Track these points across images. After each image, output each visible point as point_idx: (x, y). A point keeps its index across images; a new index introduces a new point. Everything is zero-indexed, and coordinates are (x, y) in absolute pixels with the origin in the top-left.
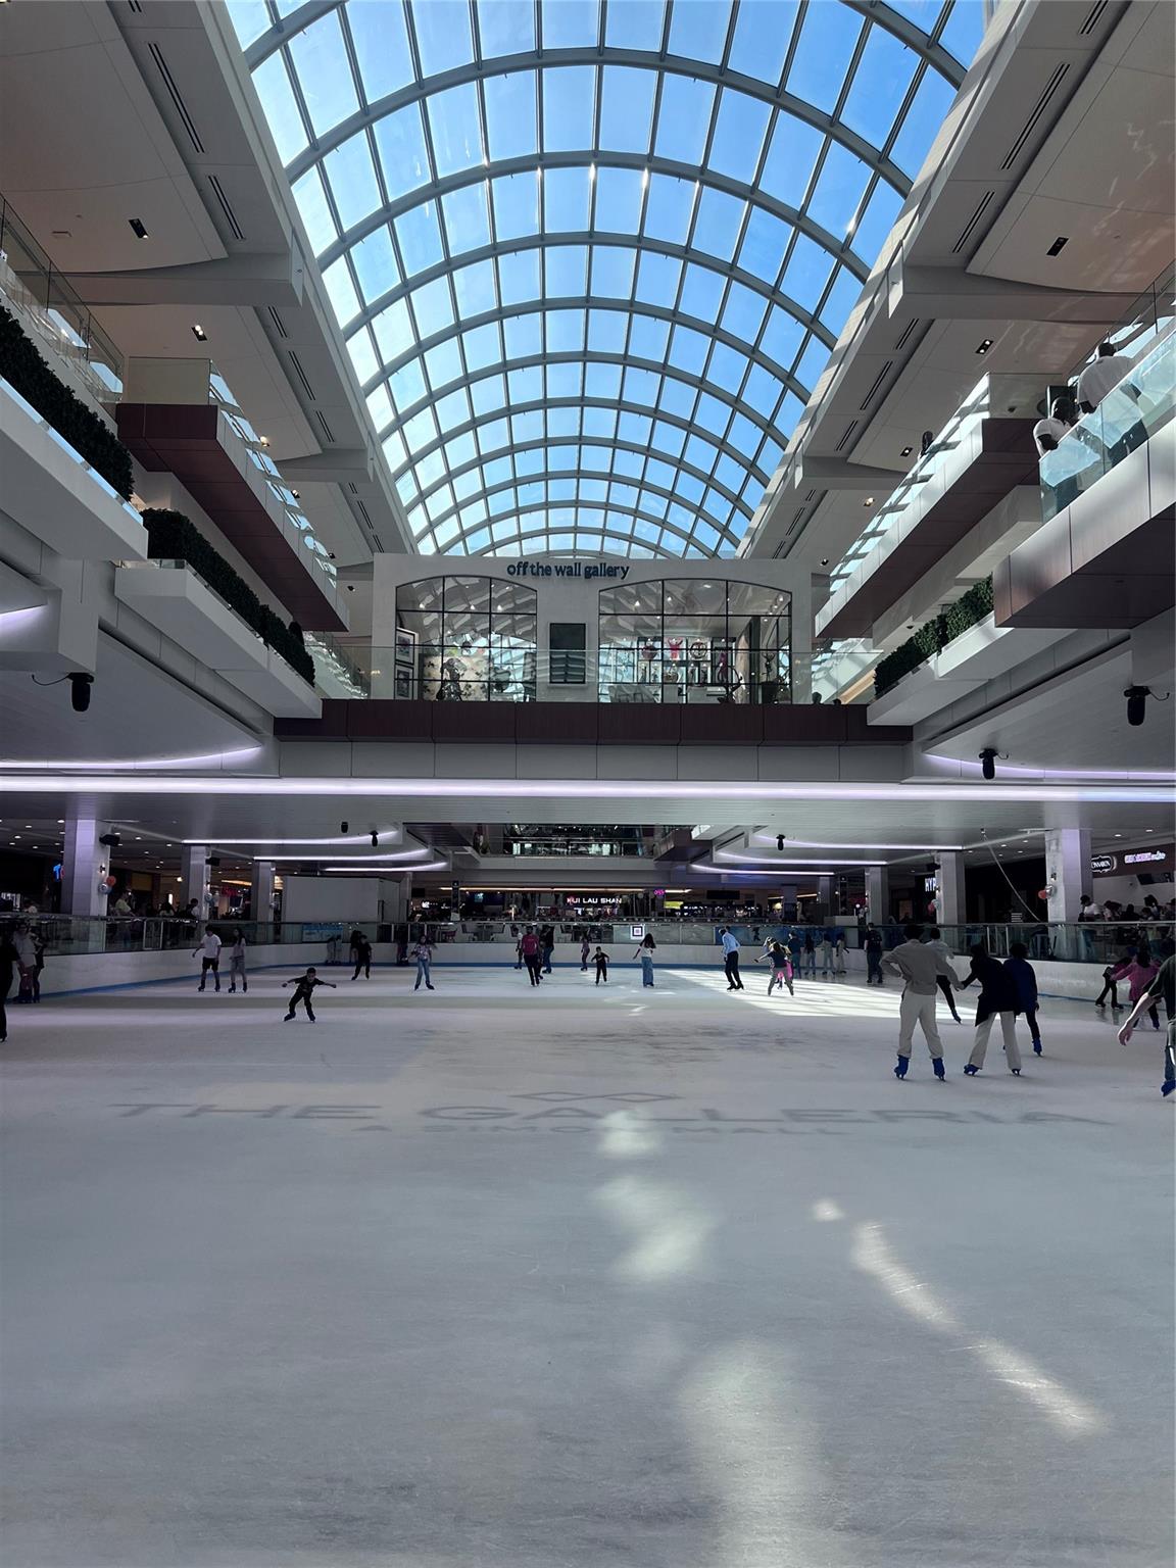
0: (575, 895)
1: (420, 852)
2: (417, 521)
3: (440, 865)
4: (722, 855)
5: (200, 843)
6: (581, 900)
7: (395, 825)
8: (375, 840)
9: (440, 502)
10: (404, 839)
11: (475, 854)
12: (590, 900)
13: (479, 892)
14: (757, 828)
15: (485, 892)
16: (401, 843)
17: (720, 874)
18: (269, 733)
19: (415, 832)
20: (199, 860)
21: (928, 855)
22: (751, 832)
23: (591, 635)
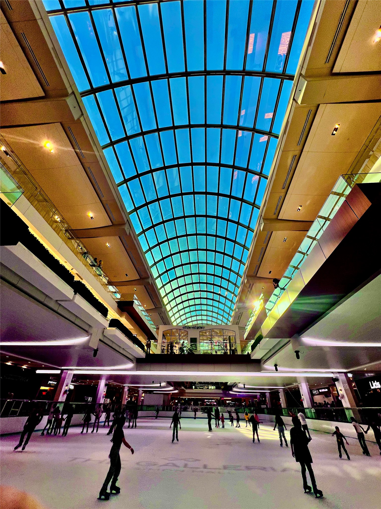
0: (206, 399)
1: (171, 388)
2: (173, 319)
3: (176, 391)
4: (235, 389)
5: (127, 386)
6: (208, 401)
7: (165, 382)
8: (160, 385)
9: (177, 315)
10: (167, 385)
11: (184, 389)
12: (210, 401)
13: (186, 398)
14: (239, 383)
15: (187, 398)
16: (166, 386)
17: (237, 394)
18: (135, 361)
19: (169, 384)
20: (126, 389)
21: (277, 390)
22: (238, 383)
23: (198, 340)
